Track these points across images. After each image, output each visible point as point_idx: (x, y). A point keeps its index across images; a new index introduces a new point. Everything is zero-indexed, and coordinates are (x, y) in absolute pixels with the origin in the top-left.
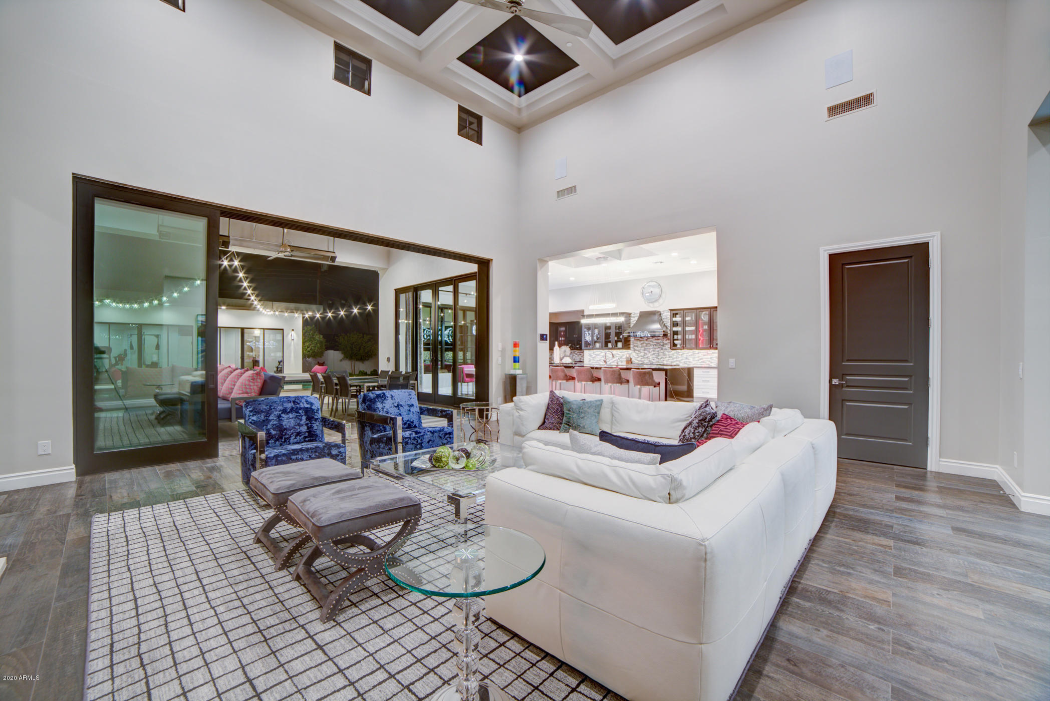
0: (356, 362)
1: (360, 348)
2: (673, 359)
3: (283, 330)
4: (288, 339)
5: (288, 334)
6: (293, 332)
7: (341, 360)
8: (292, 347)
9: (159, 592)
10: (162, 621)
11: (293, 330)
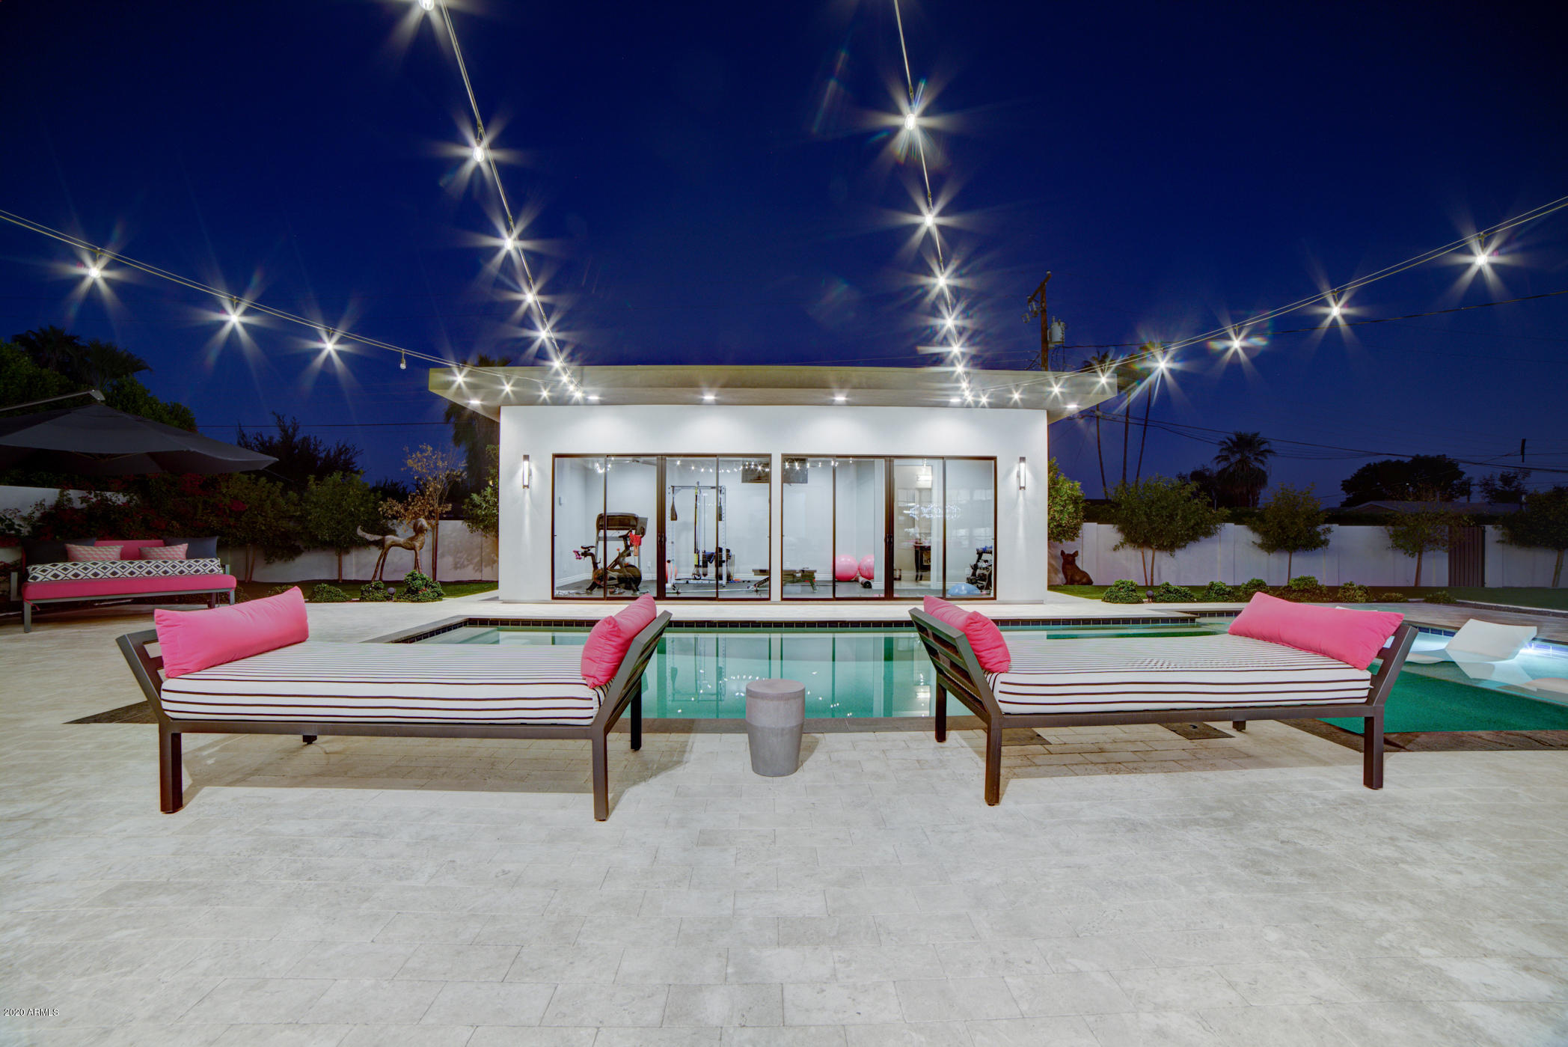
0: (1158, 554)
1: (1171, 517)
3: (994, 458)
4: (1008, 486)
5: (1009, 472)
6: (1022, 465)
7: (1116, 548)
8: (1021, 509)
11: (1023, 459)
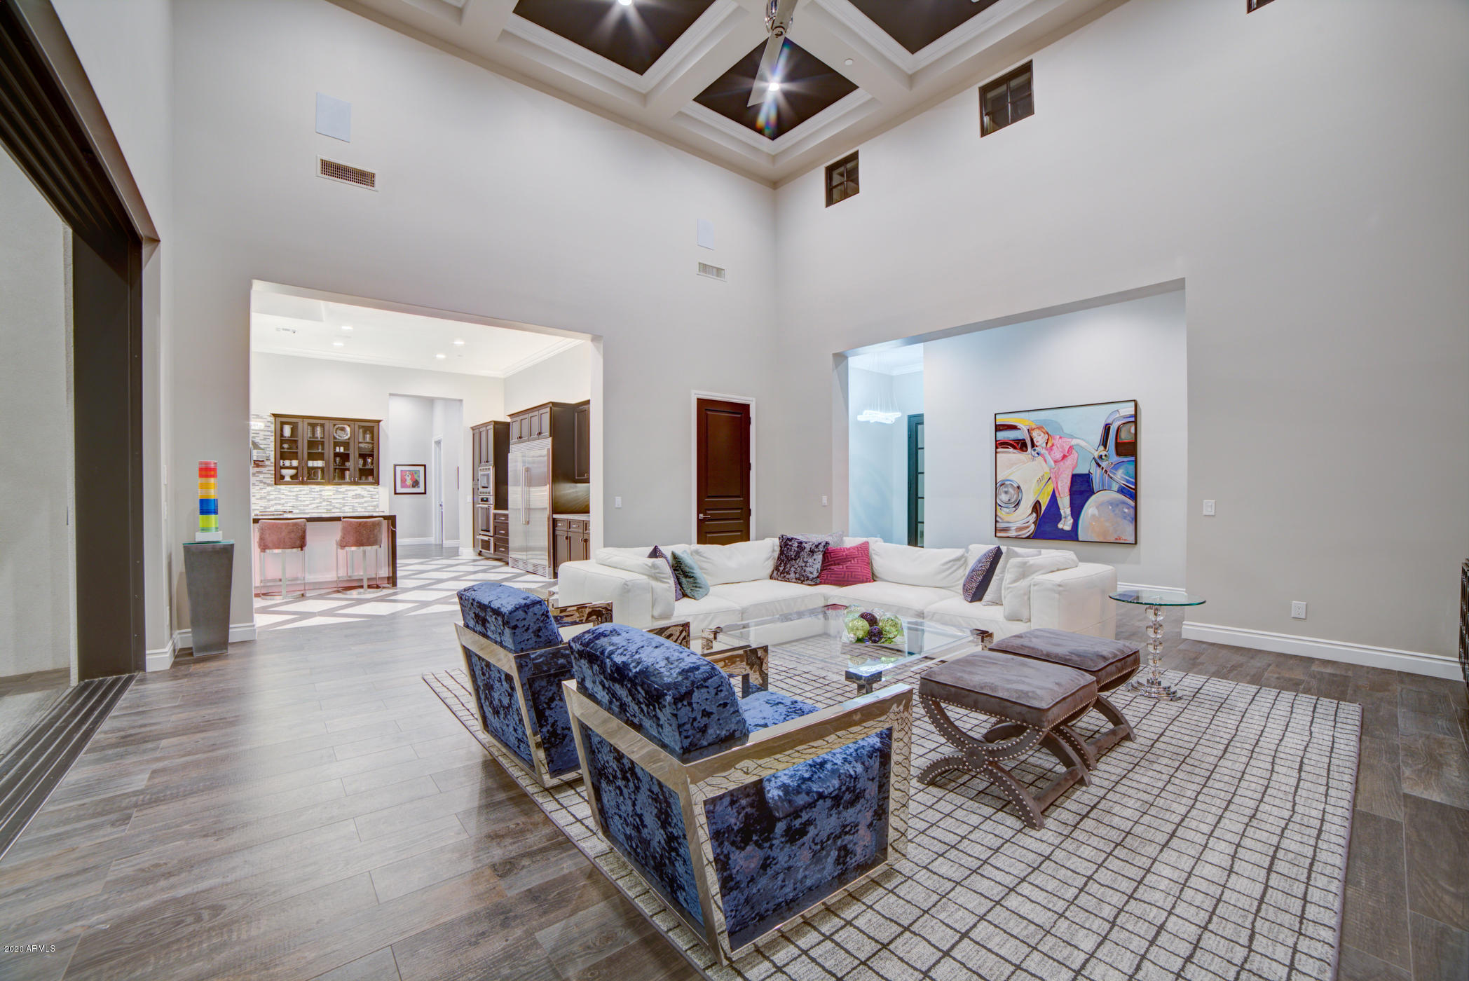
2: (269, 500)
9: (1234, 857)
10: (1254, 823)
